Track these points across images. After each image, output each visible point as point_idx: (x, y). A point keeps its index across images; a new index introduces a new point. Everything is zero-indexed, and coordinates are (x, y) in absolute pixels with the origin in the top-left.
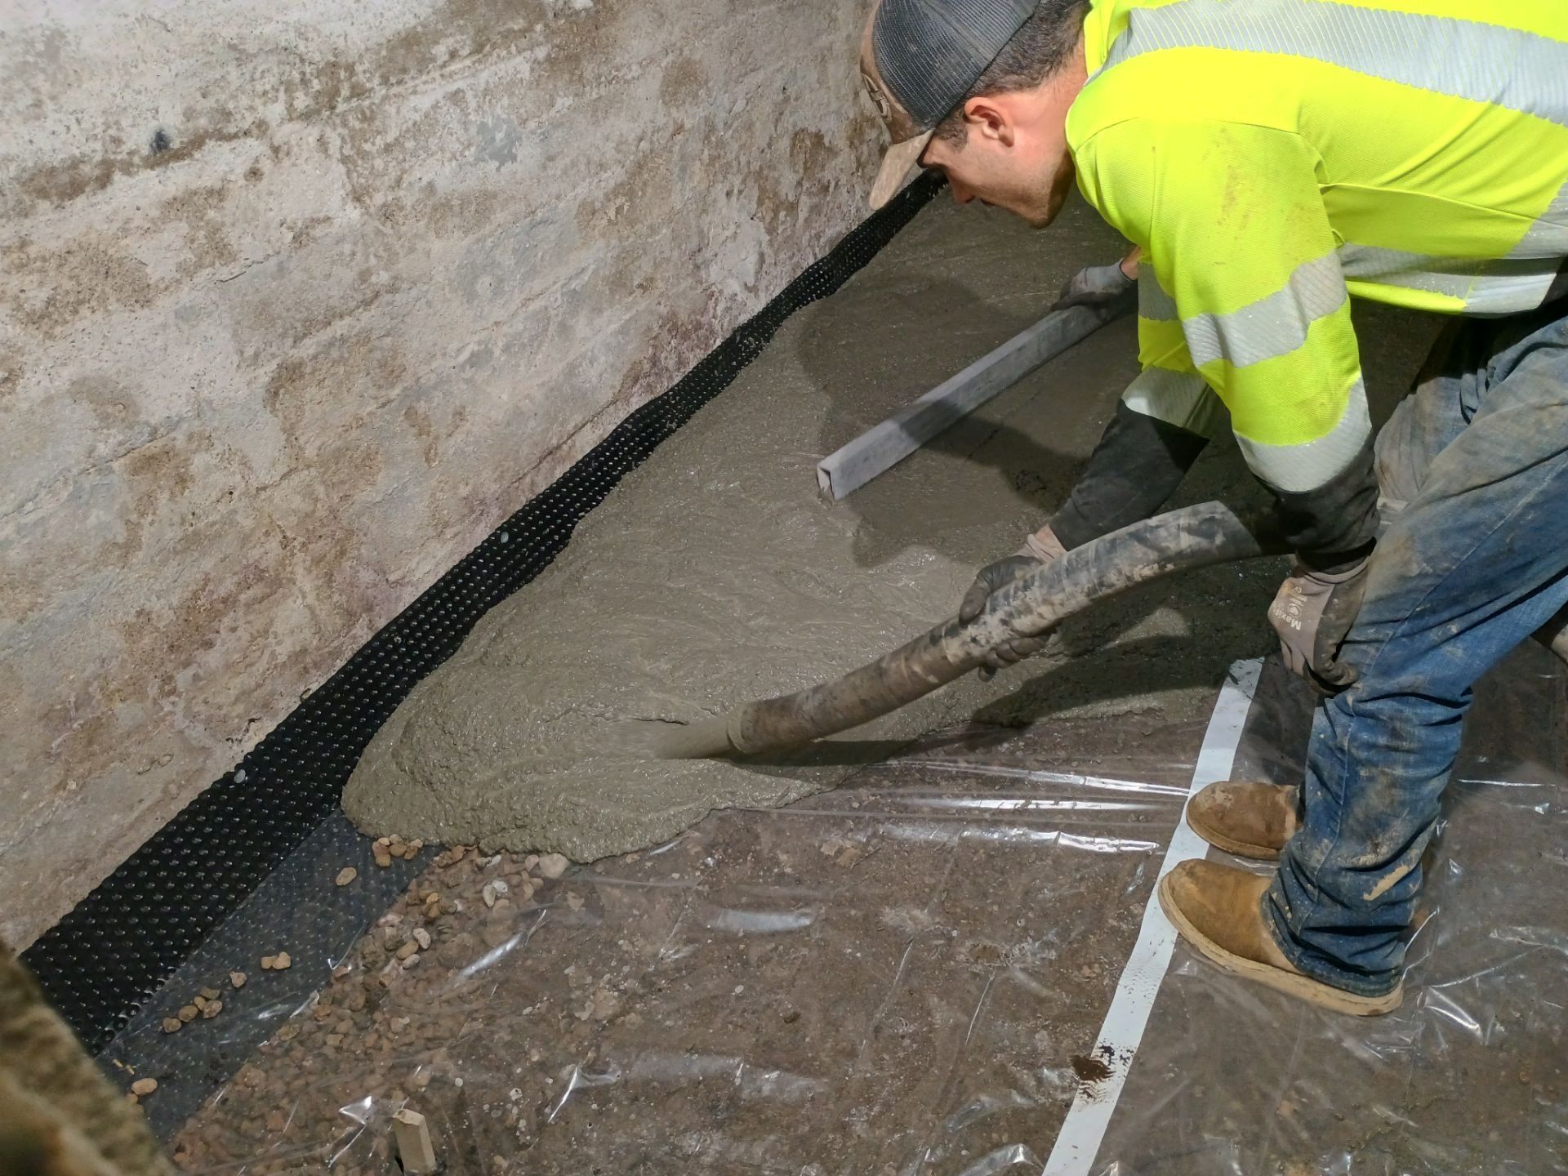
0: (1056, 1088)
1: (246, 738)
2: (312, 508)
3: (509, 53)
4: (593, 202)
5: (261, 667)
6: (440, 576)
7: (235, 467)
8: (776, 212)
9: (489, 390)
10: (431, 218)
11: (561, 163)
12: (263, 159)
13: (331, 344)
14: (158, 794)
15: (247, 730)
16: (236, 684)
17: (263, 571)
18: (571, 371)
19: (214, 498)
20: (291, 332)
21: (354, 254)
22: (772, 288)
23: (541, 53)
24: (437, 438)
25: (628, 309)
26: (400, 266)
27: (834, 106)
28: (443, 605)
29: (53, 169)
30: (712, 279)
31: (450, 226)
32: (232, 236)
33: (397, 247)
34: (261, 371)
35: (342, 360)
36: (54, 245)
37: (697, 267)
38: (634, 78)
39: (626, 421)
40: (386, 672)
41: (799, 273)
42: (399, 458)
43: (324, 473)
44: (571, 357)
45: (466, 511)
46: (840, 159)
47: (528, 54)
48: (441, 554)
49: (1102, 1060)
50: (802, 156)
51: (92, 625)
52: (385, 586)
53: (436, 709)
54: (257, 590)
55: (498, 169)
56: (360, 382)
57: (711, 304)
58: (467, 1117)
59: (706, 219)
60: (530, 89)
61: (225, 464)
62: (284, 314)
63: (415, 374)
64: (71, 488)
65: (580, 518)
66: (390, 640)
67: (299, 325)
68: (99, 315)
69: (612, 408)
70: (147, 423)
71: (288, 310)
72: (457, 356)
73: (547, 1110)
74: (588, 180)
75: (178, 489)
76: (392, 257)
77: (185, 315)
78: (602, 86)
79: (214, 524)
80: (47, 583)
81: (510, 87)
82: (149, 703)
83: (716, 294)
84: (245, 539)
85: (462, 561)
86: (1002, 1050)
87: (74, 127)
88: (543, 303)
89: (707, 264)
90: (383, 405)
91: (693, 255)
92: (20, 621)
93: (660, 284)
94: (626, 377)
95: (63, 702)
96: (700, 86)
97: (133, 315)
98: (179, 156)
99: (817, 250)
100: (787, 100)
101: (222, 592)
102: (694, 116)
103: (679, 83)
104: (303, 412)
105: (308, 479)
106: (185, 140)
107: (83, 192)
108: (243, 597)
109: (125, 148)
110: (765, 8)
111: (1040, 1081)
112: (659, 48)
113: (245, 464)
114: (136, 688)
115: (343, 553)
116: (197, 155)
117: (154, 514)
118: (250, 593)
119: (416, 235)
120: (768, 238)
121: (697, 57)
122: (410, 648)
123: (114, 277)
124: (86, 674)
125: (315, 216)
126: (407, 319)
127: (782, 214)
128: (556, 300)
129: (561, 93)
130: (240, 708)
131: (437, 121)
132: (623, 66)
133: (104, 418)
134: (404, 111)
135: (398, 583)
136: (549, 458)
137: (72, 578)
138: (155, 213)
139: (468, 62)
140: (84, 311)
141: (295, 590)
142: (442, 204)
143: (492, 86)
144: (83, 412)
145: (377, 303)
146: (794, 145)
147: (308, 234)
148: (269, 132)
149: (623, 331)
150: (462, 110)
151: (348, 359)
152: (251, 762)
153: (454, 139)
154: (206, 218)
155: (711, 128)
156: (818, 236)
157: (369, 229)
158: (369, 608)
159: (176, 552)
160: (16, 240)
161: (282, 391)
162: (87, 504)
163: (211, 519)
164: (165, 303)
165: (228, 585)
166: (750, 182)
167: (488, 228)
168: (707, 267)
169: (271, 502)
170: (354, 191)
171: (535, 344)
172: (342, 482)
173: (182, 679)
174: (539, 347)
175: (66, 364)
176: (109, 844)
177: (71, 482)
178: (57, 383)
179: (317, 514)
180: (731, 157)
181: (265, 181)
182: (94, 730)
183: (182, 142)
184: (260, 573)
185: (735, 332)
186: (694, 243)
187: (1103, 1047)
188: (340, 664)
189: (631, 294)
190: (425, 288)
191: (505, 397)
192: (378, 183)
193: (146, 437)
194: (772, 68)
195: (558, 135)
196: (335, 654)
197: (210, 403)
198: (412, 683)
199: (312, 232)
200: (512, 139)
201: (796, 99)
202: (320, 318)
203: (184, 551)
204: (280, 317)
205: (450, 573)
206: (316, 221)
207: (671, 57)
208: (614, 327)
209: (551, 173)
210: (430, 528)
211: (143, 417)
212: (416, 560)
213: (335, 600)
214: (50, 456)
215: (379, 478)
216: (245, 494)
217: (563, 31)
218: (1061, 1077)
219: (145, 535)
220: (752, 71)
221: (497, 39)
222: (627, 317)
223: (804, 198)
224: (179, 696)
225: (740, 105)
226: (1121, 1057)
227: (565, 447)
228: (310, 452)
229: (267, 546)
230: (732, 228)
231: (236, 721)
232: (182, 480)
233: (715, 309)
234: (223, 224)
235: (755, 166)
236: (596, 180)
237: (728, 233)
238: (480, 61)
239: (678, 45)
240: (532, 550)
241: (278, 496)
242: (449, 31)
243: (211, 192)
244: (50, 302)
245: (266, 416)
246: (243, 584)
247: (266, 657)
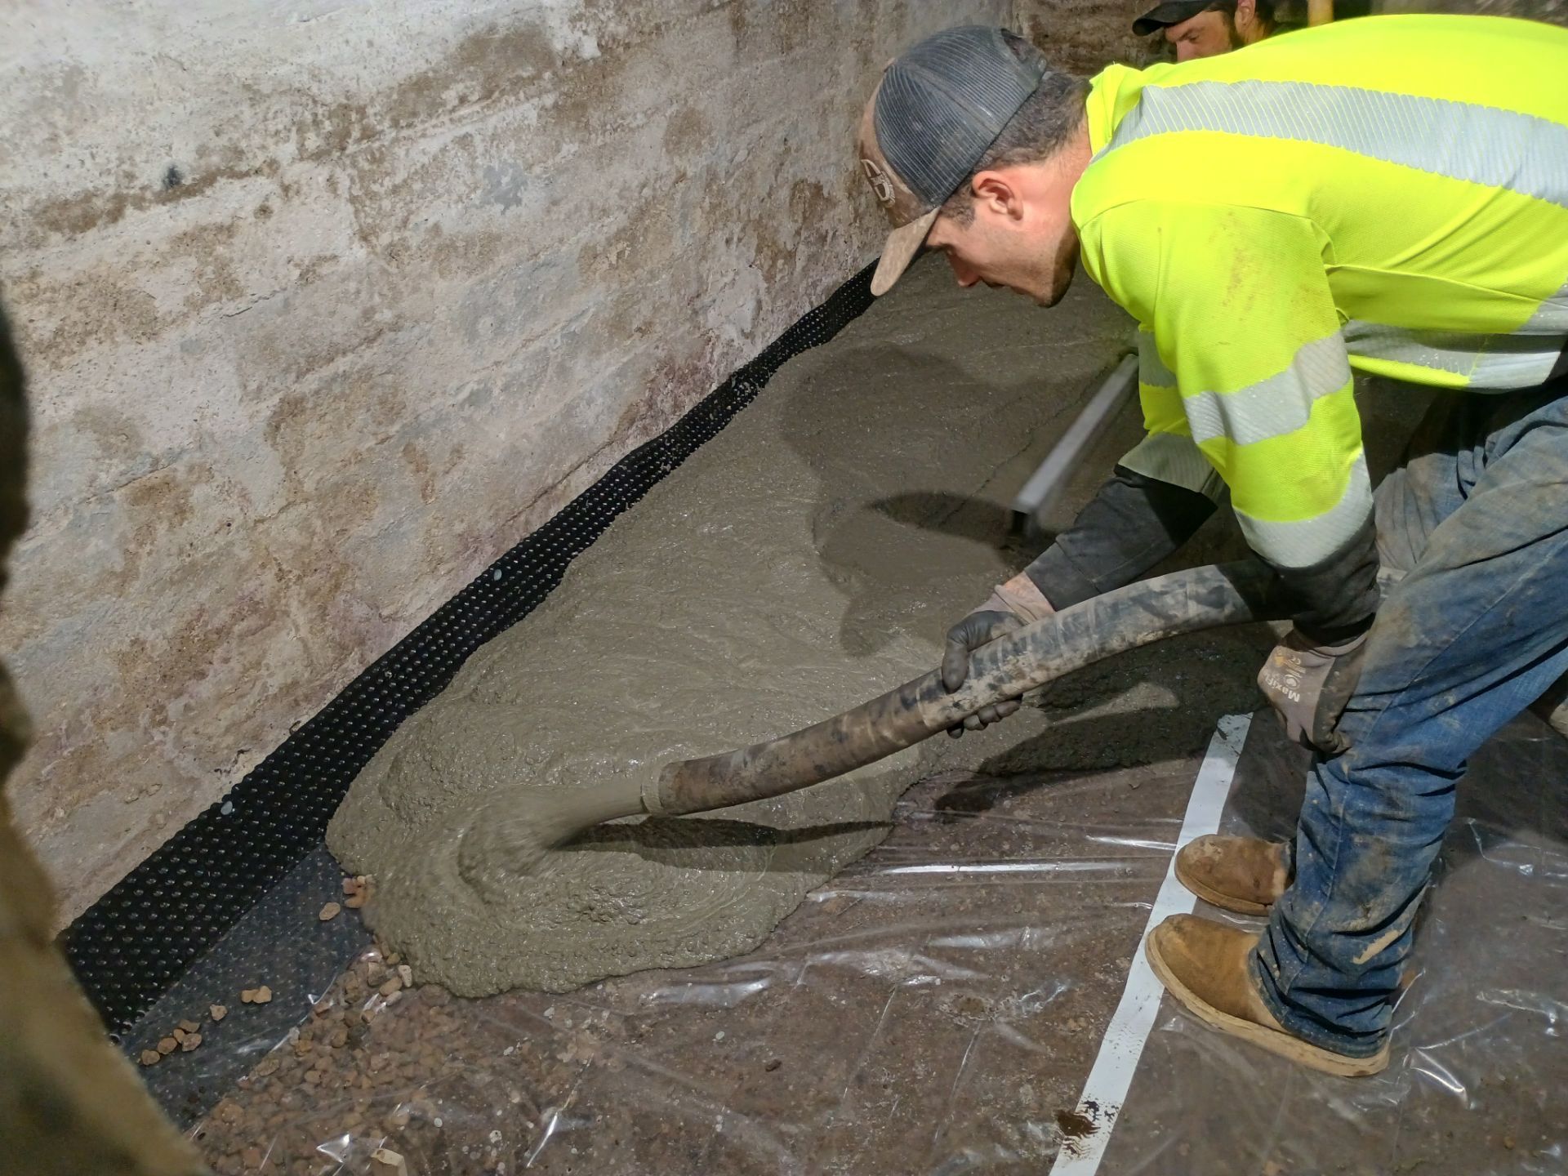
0: (1040, 1143)
1: (235, 769)
2: (308, 541)
3: (518, 99)
4: (595, 247)
5: (251, 699)
6: (432, 612)
7: (234, 498)
8: (774, 260)
9: (486, 429)
10: (435, 259)
11: (565, 207)
12: (273, 197)
13: (334, 380)
14: (145, 824)
15: (236, 762)
16: (227, 715)
17: (258, 603)
18: (569, 412)
19: (212, 529)
20: (294, 367)
21: (358, 292)
22: (768, 335)
23: (549, 100)
24: (434, 474)
25: (626, 352)
26: (403, 305)
27: (833, 159)
28: (434, 641)
29: (66, 202)
30: (709, 325)
31: (454, 266)
32: (239, 271)
33: (402, 286)
34: (263, 405)
35: (343, 396)
36: (63, 277)
37: (695, 312)
38: (638, 127)
39: (621, 462)
40: (376, 706)
41: (795, 320)
42: (396, 494)
43: (322, 507)
44: (567, 400)
45: (460, 548)
46: (839, 210)
47: (535, 101)
48: (434, 590)
49: (1086, 1115)
50: (801, 206)
51: (86, 652)
52: (376, 620)
53: (424, 745)
54: (252, 622)
55: (503, 213)
56: (361, 417)
57: (708, 348)
58: (446, 1158)
59: (706, 265)
60: (537, 135)
61: (225, 496)
62: (288, 349)
63: (415, 411)
64: (71, 517)
65: (573, 557)
66: (381, 674)
67: (302, 361)
68: (106, 347)
69: (607, 450)
70: (149, 454)
71: (292, 346)
72: (457, 394)
73: (527, 1154)
74: (590, 225)
75: (176, 520)
76: (396, 298)
77: (191, 348)
78: (607, 133)
79: (210, 556)
80: (44, 610)
81: (517, 132)
82: (139, 732)
83: (713, 340)
84: (241, 571)
85: (454, 598)
86: (986, 1103)
87: (89, 163)
88: (543, 345)
89: (705, 309)
90: (383, 441)
91: (691, 300)
92: (16, 648)
93: (658, 328)
94: (622, 418)
95: (54, 730)
96: (704, 136)
97: (140, 347)
98: (190, 192)
99: (813, 298)
100: (787, 151)
101: (216, 622)
102: (696, 165)
103: (681, 132)
104: (303, 446)
105: (306, 512)
106: (197, 176)
107: (94, 225)
108: (237, 629)
109: (138, 183)
110: (768, 62)
111: (1024, 1135)
112: (663, 98)
113: (244, 496)
114: (128, 717)
115: (337, 587)
116: (208, 192)
117: (152, 544)
118: (244, 624)
119: (420, 276)
120: (766, 285)
121: (701, 107)
122: (400, 683)
123: (122, 310)
124: (79, 702)
125: (322, 254)
126: (409, 357)
127: (780, 262)
128: (556, 342)
129: (567, 140)
130: (229, 740)
131: (445, 164)
132: (628, 114)
133: (107, 448)
134: (413, 153)
135: (393, 618)
136: (545, 496)
137: (69, 606)
138: (164, 247)
139: (477, 108)
140: (92, 342)
141: (289, 622)
142: (447, 246)
143: (499, 131)
144: (86, 442)
145: (379, 340)
146: (794, 195)
147: (314, 272)
148: (280, 171)
149: (621, 373)
150: (469, 154)
151: (349, 395)
152: (239, 794)
153: (461, 181)
154: (215, 254)
155: (712, 177)
156: (814, 285)
157: (374, 268)
158: (361, 642)
159: (172, 582)
160: (26, 270)
161: (283, 425)
162: (86, 532)
163: (208, 550)
164: (172, 336)
165: (223, 616)
166: (750, 230)
167: (491, 270)
168: (705, 313)
169: (269, 534)
170: (361, 230)
171: (535, 384)
172: (339, 517)
173: (174, 708)
174: (538, 387)
175: (71, 394)
176: (94, 873)
177: (71, 511)
178: (62, 413)
179: (313, 548)
180: (731, 205)
181: (274, 218)
182: (83, 760)
183: (194, 179)
184: (255, 606)
185: (731, 376)
186: (693, 288)
187: (1087, 1103)
188: (331, 697)
189: (629, 337)
190: (428, 326)
191: (502, 436)
192: (384, 223)
193: (147, 468)
194: (773, 120)
195: (562, 180)
196: (327, 687)
197: (212, 435)
198: (401, 719)
199: (318, 270)
200: (518, 184)
201: (797, 151)
202: (324, 353)
203: (180, 581)
204: (284, 352)
205: (442, 609)
206: (322, 259)
207: (675, 107)
208: (612, 369)
209: (555, 217)
210: (425, 565)
211: (145, 448)
212: (410, 595)
213: (327, 633)
214: (52, 483)
215: (376, 512)
216: (243, 526)
217: (572, 79)
218: (1045, 1131)
219: (143, 564)
220: (755, 121)
221: (507, 86)
222: (625, 360)
223: (802, 247)
224: (170, 726)
225: (742, 155)
226: (1106, 1114)
227: (560, 487)
228: (309, 486)
229: (263, 578)
230: (731, 275)
231: (226, 751)
232: (182, 511)
233: (712, 353)
234: (232, 260)
235: (755, 215)
236: (599, 225)
237: (727, 280)
238: (488, 107)
239: (683, 95)
240: (524, 588)
241: (274, 529)
242: (460, 77)
243: (220, 228)
244: (59, 332)
245: (266, 449)
246: (238, 617)
247: (257, 689)
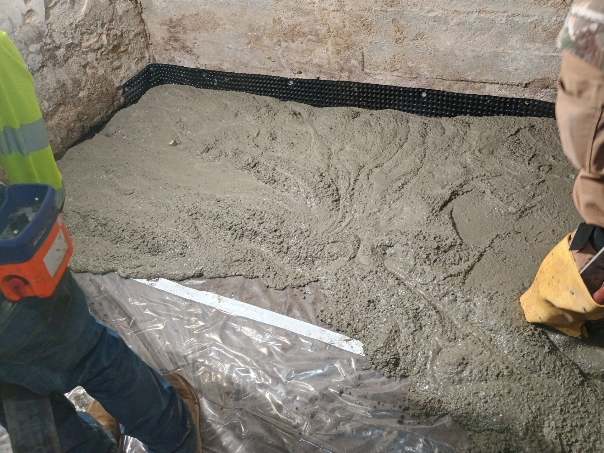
2: (342, 27)
5: (307, 59)
6: (385, 84)
9: (440, 36)
14: (269, 67)
15: (298, 73)
16: (298, 58)
18: (496, 56)
19: (308, 2)
24: (405, 37)
42: (383, 34)
43: (350, 19)
45: (408, 72)
48: (390, 78)
51: (266, 12)
52: (360, 70)
54: (314, 38)
63: (404, 8)
66: (353, 87)
82: (273, 43)
88: (492, 18)
90: (383, 11)
94: (537, 81)
95: (254, 26)
101: (304, 30)
105: (344, 17)
108: (309, 37)
115: (348, 48)
118: (312, 37)
124: (261, 24)
130: (297, 65)
135: (369, 74)
136: (465, 83)
141: (326, 47)
152: (295, 81)
158: (350, 72)
165: (306, 30)
172: (357, 27)
173: (284, 44)
174: (480, 35)
179: (343, 30)
182: (258, 39)
184: (317, 35)
188: (333, 79)
191: (448, 43)
196: (332, 75)
210: (389, 66)
212: (378, 72)
213: (338, 60)
215: (372, 34)
216: (319, 7)
227: (478, 84)
228: (347, 8)
229: (322, 28)
231: (294, 67)
241: (331, 15)
246: (311, 33)
247: (309, 58)
